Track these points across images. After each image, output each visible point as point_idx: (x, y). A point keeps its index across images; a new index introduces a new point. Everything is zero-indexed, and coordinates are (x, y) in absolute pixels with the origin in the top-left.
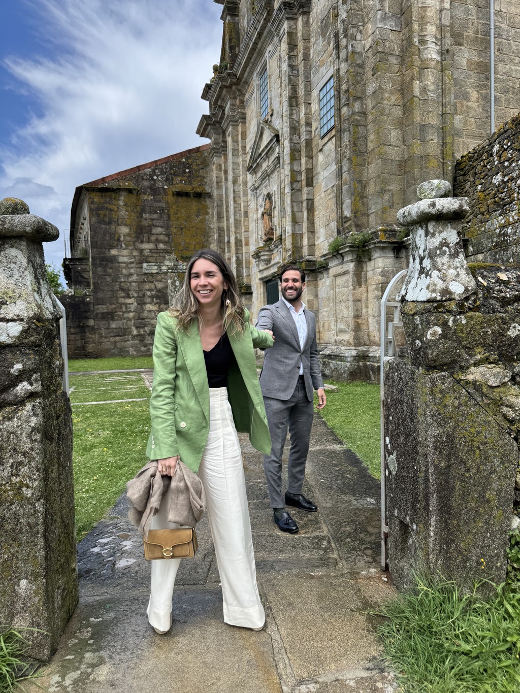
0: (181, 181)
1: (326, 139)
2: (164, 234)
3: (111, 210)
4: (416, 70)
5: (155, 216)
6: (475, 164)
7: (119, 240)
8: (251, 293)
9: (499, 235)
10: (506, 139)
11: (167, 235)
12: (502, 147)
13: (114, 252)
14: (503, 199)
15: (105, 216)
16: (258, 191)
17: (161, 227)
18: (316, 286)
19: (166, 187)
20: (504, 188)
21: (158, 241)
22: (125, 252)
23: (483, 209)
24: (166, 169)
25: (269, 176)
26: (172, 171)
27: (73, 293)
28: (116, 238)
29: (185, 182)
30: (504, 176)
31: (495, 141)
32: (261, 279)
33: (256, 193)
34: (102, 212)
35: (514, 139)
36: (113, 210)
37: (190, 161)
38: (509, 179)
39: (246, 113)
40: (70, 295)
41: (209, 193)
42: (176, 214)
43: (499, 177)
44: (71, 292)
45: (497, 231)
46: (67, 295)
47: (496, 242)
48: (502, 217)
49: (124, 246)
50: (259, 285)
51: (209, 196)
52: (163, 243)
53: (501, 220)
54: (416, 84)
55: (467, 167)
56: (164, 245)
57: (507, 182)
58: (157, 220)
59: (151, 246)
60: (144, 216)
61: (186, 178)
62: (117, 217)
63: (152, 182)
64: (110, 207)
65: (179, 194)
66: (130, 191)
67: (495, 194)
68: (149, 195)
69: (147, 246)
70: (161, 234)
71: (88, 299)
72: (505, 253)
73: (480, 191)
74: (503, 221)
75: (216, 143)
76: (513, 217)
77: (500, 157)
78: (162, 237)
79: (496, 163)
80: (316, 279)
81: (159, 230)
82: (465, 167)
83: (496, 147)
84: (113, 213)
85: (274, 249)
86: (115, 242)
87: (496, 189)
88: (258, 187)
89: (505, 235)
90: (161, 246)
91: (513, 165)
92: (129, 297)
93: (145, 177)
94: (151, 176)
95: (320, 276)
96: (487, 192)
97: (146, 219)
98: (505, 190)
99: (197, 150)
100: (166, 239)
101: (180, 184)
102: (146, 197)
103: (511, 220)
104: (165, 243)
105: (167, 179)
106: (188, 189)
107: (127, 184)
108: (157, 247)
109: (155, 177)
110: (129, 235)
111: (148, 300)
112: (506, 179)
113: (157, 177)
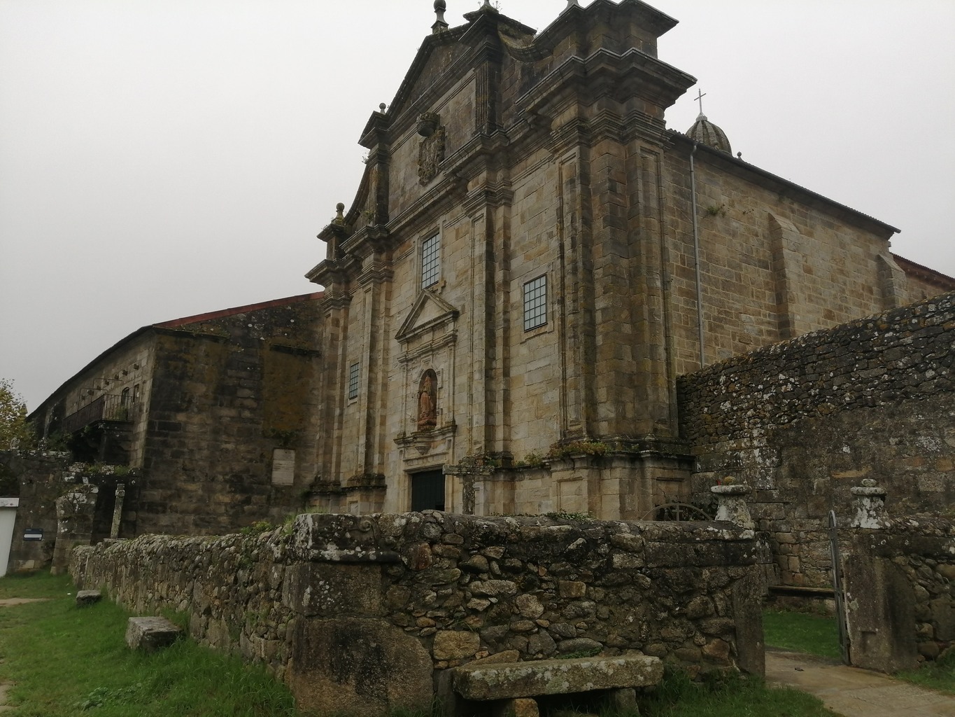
0: (283, 333)
1: (532, 334)
2: (253, 398)
3: (186, 361)
4: (645, 295)
5: (243, 374)
6: (699, 387)
7: (190, 402)
8: (384, 488)
9: (731, 457)
10: (733, 373)
11: (257, 400)
12: (729, 379)
13: (181, 417)
14: (733, 425)
15: (176, 368)
16: (409, 364)
17: (250, 389)
18: (513, 488)
19: (262, 338)
20: (733, 416)
21: (243, 407)
22: (196, 419)
23: (711, 430)
24: (265, 316)
25: (433, 350)
26: (273, 320)
27: (112, 472)
28: (187, 399)
29: (288, 335)
30: (733, 405)
31: (721, 372)
32: (405, 471)
33: (407, 365)
34: (172, 363)
35: (741, 375)
36: (189, 362)
37: (297, 310)
38: (738, 408)
39: (394, 272)
40: (108, 474)
41: (317, 352)
42: (272, 373)
43: (728, 404)
44: (110, 470)
45: (729, 453)
46: (103, 474)
47: (728, 463)
48: (733, 441)
49: (195, 410)
50: (402, 477)
51: (318, 354)
52: (249, 409)
53: (733, 444)
54: (645, 307)
55: (689, 388)
56: (251, 413)
57: (737, 410)
58: (245, 379)
59: (233, 413)
60: (230, 372)
61: (289, 330)
62: (192, 370)
63: (246, 331)
64: (186, 357)
65: (277, 348)
66: (215, 339)
67: (724, 419)
68: (239, 346)
69: (226, 413)
70: (249, 398)
71: (133, 482)
72: (738, 474)
73: (706, 413)
74: (735, 445)
75: (335, 293)
76: (745, 443)
77: (727, 387)
78: (248, 403)
79: (724, 392)
80: (513, 480)
81: (247, 392)
82: (686, 387)
83: (723, 379)
84: (188, 365)
85: (436, 436)
86: (186, 404)
87: (724, 415)
88: (412, 360)
89: (738, 458)
90: (247, 414)
91: (742, 397)
92: (192, 480)
93: (237, 325)
94: (245, 323)
95: (518, 477)
96: (715, 415)
97: (231, 377)
98: (735, 417)
99: (308, 297)
100: (255, 405)
101: (281, 336)
102: (235, 349)
103: (743, 445)
104: (252, 410)
105: (265, 329)
106: (292, 343)
107: (212, 330)
108: (240, 415)
109: (250, 325)
110: (205, 396)
111: (219, 487)
112: (735, 408)
113: (253, 325)
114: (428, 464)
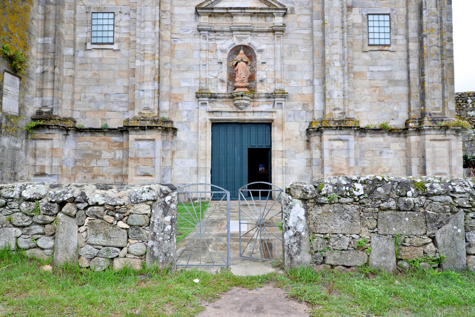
1: (376, 48)
16: (211, 34)
25: (252, 32)
50: (206, 124)
85: (259, 98)
88: (215, 32)
114: (246, 118)
